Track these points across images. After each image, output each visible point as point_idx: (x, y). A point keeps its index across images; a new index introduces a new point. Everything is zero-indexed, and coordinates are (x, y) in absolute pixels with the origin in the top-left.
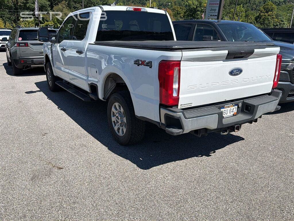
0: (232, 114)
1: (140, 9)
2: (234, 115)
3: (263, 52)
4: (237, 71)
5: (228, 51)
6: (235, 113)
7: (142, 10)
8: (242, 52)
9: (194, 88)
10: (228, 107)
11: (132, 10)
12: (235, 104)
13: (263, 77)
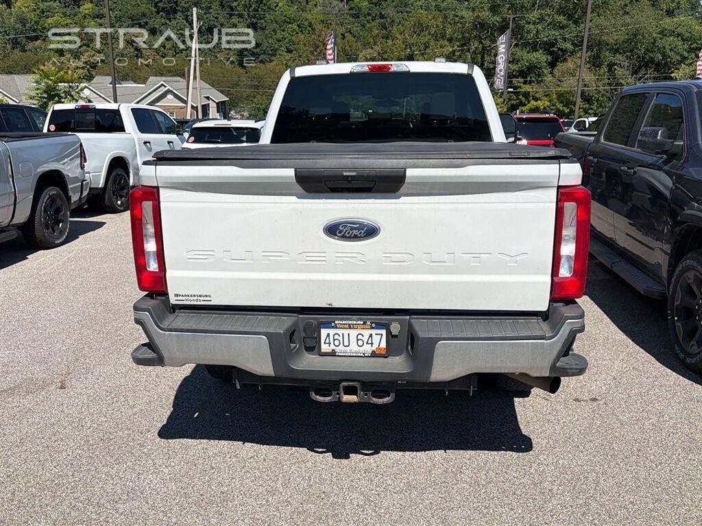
0: (368, 349)
1: (387, 67)
2: (374, 355)
3: (461, 177)
4: (353, 229)
5: (295, 171)
6: (378, 348)
7: (393, 69)
8: (345, 174)
9: (206, 257)
10: (350, 328)
11: (366, 69)
12: (376, 323)
13: (481, 256)
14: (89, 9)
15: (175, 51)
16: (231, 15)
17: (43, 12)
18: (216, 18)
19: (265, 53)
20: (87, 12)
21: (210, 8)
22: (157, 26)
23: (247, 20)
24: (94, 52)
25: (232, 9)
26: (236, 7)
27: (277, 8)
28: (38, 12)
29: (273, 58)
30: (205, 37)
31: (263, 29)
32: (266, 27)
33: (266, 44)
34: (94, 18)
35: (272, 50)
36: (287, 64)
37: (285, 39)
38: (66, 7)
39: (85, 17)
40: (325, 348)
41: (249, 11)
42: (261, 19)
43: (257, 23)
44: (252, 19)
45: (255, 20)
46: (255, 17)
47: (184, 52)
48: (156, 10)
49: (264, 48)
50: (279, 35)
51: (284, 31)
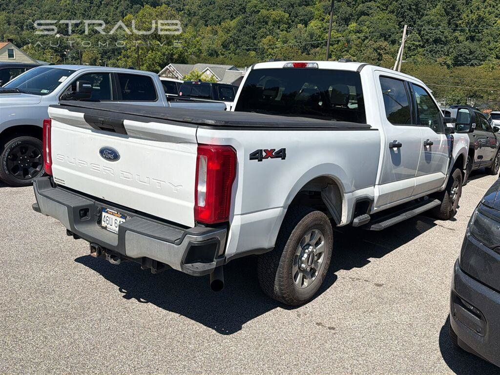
1: (304, 65)
4: (109, 153)
7: (310, 66)
9: (62, 159)
10: (112, 215)
11: (292, 66)
12: (122, 215)
13: (161, 182)
14: (354, 27)
15: (406, 56)
16: (455, 30)
17: (325, 29)
18: (443, 32)
19: (476, 59)
20: (352, 29)
21: (439, 25)
22: (397, 39)
23: (467, 34)
24: (350, 56)
25: (457, 26)
26: (460, 24)
27: (495, 24)
28: (322, 29)
29: (483, 62)
30: (431, 46)
31: (479, 40)
32: (482, 39)
33: (478, 52)
34: (356, 33)
35: (482, 57)
36: (493, 67)
37: (497, 48)
38: (339, 26)
39: (350, 32)
40: (104, 224)
41: (470, 27)
42: (479, 33)
43: (475, 36)
44: (472, 33)
45: (473, 34)
46: (474, 31)
47: (413, 57)
48: (399, 27)
49: (476, 55)
50: (492, 45)
51: (496, 42)
